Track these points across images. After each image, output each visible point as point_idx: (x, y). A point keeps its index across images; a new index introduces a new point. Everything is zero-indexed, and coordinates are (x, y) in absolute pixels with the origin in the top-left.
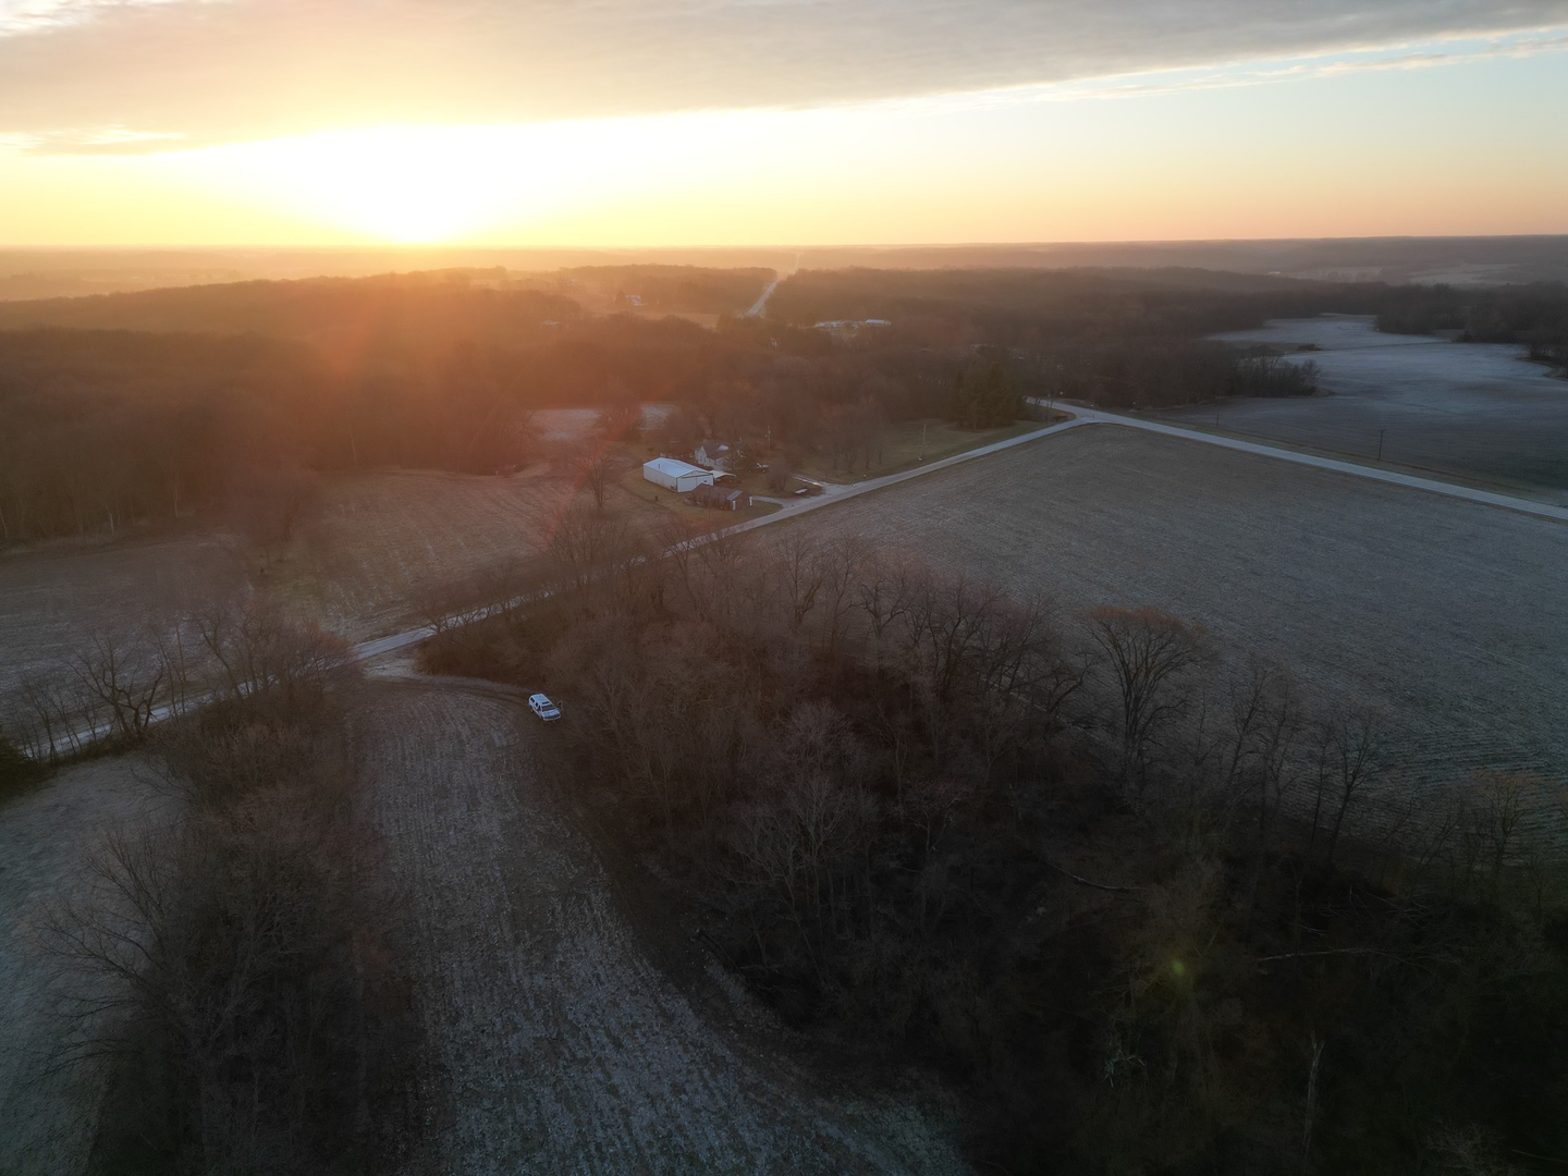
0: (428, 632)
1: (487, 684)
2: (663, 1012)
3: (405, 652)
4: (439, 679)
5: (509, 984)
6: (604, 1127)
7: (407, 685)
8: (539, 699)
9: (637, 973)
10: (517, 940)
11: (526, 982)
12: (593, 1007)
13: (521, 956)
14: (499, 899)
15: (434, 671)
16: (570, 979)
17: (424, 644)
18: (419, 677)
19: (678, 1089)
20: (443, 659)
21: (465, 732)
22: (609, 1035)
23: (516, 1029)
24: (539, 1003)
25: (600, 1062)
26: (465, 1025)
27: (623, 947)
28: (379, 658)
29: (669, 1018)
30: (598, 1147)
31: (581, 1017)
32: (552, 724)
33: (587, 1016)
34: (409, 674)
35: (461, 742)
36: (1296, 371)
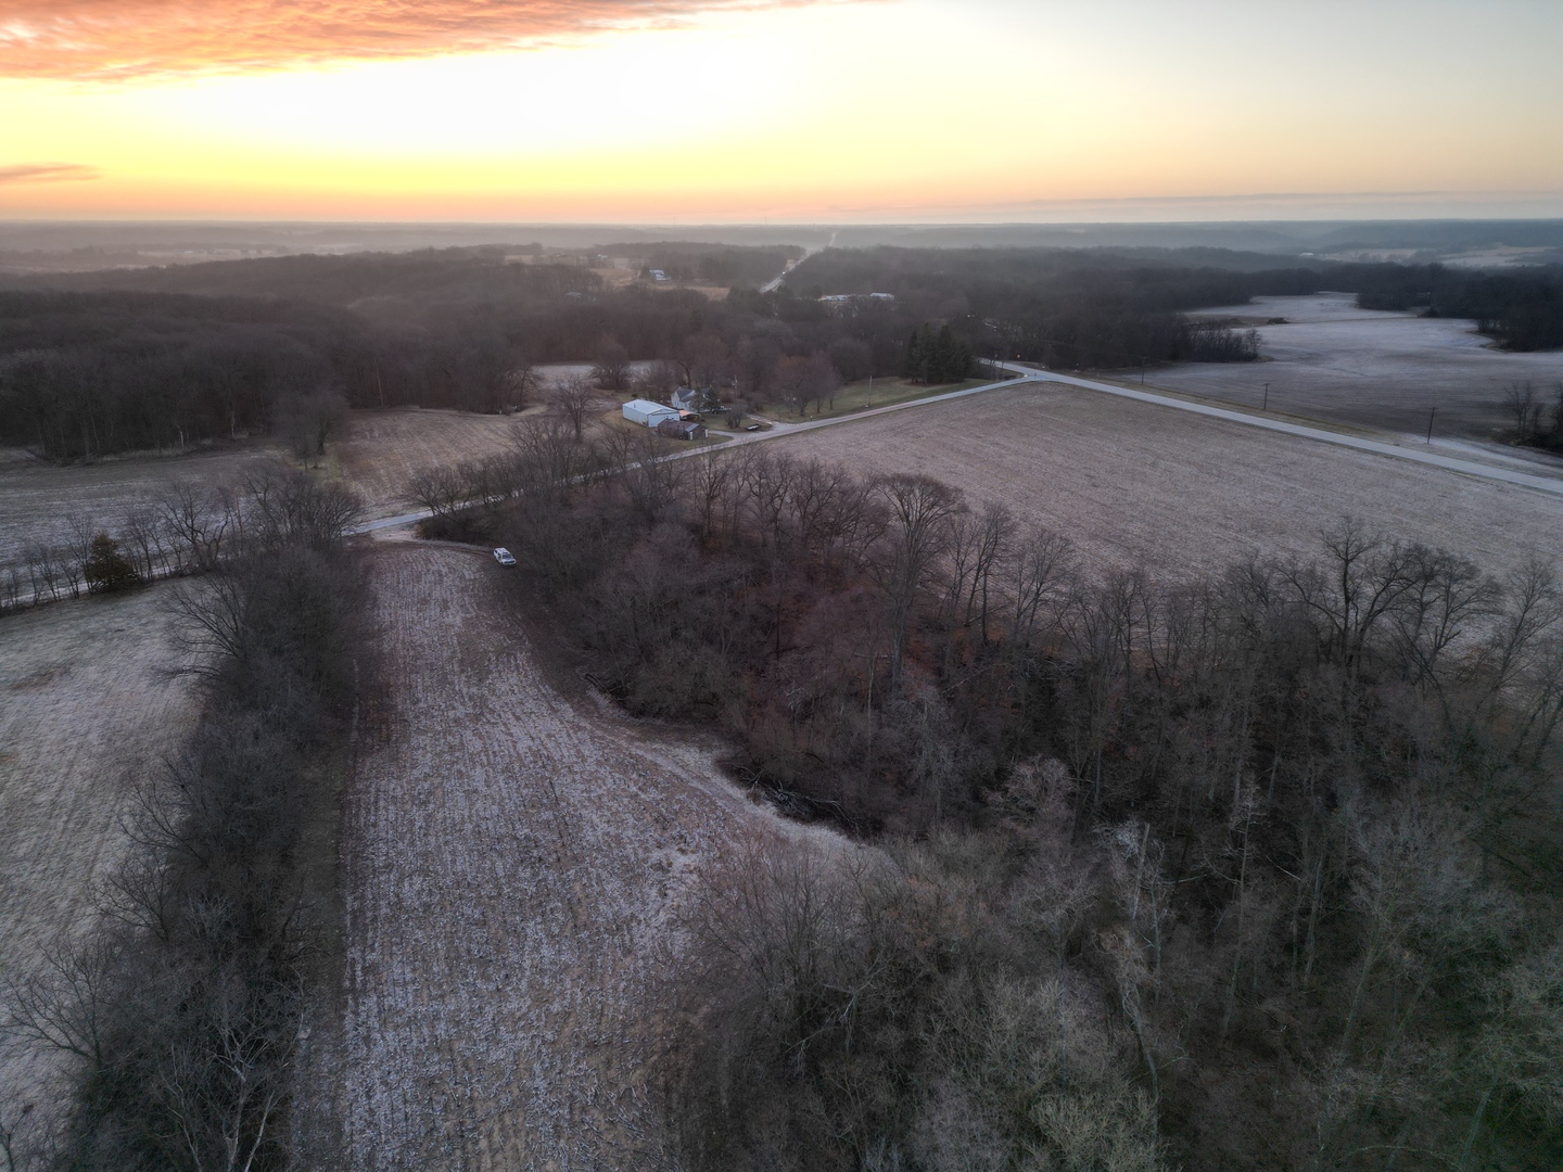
0: (426, 513)
1: (466, 545)
2: (552, 708)
3: (410, 526)
4: (429, 542)
5: (454, 690)
6: (499, 746)
7: (407, 545)
8: (502, 551)
9: (539, 690)
10: (462, 671)
11: (465, 690)
12: (506, 704)
13: (463, 678)
14: (454, 652)
15: (428, 538)
16: (494, 691)
17: (421, 522)
18: (416, 540)
19: (549, 736)
20: (433, 531)
21: (444, 570)
22: (514, 714)
23: (454, 708)
24: (471, 698)
25: (505, 724)
26: (421, 705)
27: (534, 679)
28: (387, 530)
29: (555, 711)
30: (494, 753)
31: (498, 708)
32: (507, 567)
33: (502, 707)
34: (410, 539)
35: (441, 575)
36: (1238, 339)
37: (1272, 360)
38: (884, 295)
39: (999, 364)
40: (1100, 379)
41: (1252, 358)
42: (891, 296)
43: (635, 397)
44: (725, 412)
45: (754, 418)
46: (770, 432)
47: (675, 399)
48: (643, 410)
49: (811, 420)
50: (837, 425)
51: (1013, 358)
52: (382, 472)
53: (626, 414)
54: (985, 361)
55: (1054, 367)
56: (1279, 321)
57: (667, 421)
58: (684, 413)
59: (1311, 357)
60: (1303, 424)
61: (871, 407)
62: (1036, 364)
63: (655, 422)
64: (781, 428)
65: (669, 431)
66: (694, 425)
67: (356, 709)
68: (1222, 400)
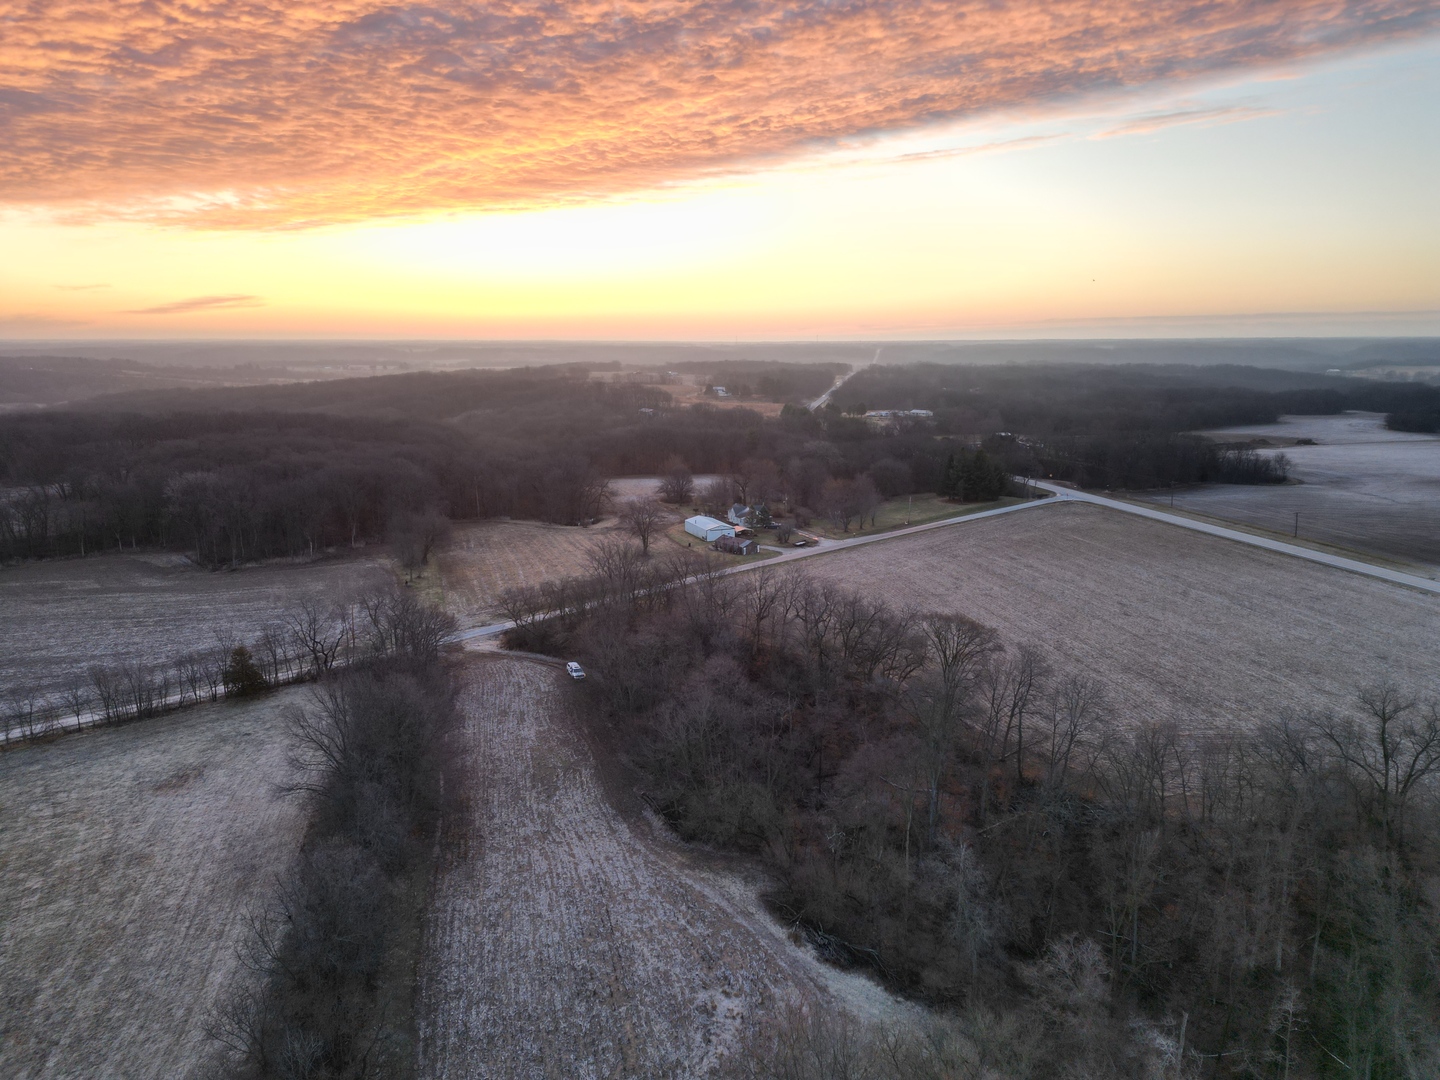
0: (510, 624)
1: (543, 657)
2: (611, 828)
3: (496, 636)
4: (512, 653)
5: (525, 806)
6: (563, 868)
7: (493, 656)
8: (574, 665)
9: (600, 809)
10: (534, 787)
11: (535, 806)
12: (571, 822)
13: (534, 794)
14: (528, 766)
15: (511, 648)
16: (560, 808)
17: (506, 633)
18: (500, 651)
19: (607, 859)
20: (517, 641)
21: (523, 682)
22: (576, 833)
23: (524, 825)
24: (540, 815)
25: (568, 844)
26: (496, 821)
27: (596, 797)
28: (476, 639)
29: (613, 831)
30: (558, 874)
31: (563, 825)
32: (579, 681)
33: (566, 825)
34: (495, 649)
35: (520, 687)
36: (1267, 462)
37: (1301, 482)
38: (924, 412)
39: (1032, 482)
40: (1132, 501)
41: (1281, 480)
42: (931, 413)
43: (696, 512)
44: (775, 527)
45: (801, 533)
46: (816, 548)
47: (731, 515)
48: (704, 525)
49: (854, 536)
50: (878, 542)
51: (1045, 477)
52: (475, 582)
53: (688, 528)
54: (1019, 479)
55: (1085, 486)
56: (1308, 442)
57: (724, 537)
58: (739, 529)
59: (1339, 481)
60: (1336, 554)
61: (910, 524)
62: (1068, 483)
63: (712, 537)
64: (827, 544)
65: (724, 546)
66: (748, 542)
67: (440, 823)
68: (1251, 525)
